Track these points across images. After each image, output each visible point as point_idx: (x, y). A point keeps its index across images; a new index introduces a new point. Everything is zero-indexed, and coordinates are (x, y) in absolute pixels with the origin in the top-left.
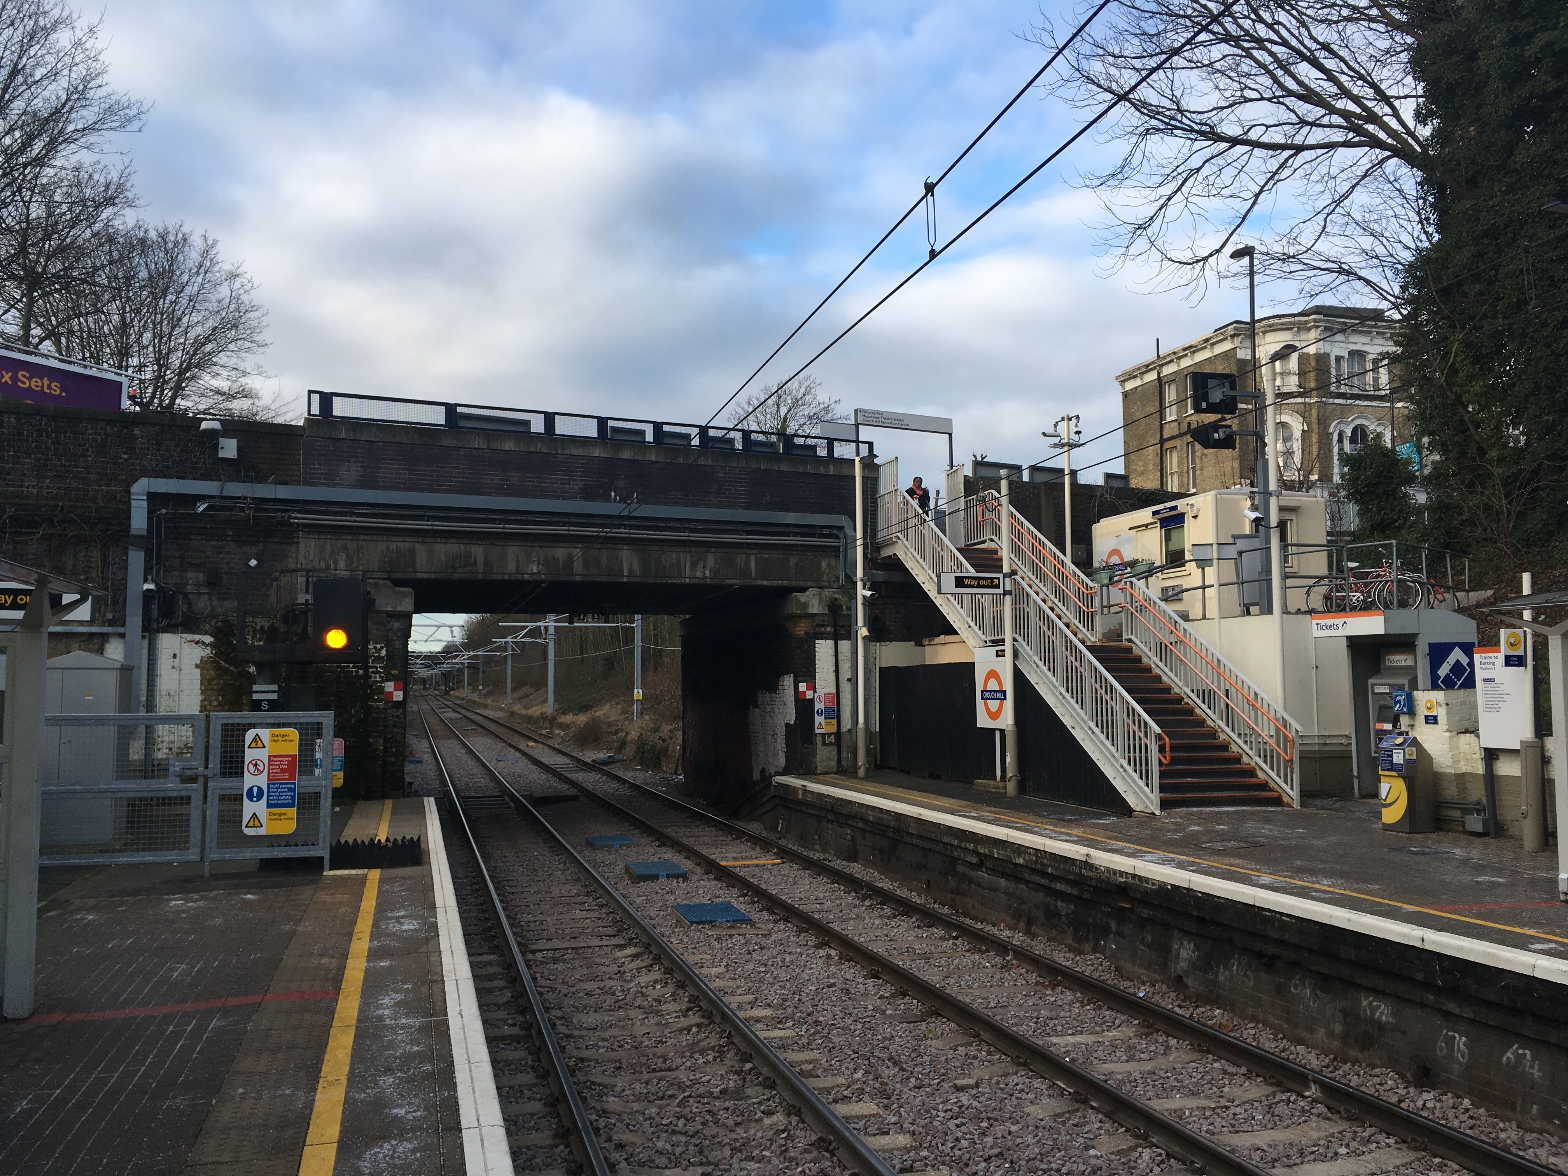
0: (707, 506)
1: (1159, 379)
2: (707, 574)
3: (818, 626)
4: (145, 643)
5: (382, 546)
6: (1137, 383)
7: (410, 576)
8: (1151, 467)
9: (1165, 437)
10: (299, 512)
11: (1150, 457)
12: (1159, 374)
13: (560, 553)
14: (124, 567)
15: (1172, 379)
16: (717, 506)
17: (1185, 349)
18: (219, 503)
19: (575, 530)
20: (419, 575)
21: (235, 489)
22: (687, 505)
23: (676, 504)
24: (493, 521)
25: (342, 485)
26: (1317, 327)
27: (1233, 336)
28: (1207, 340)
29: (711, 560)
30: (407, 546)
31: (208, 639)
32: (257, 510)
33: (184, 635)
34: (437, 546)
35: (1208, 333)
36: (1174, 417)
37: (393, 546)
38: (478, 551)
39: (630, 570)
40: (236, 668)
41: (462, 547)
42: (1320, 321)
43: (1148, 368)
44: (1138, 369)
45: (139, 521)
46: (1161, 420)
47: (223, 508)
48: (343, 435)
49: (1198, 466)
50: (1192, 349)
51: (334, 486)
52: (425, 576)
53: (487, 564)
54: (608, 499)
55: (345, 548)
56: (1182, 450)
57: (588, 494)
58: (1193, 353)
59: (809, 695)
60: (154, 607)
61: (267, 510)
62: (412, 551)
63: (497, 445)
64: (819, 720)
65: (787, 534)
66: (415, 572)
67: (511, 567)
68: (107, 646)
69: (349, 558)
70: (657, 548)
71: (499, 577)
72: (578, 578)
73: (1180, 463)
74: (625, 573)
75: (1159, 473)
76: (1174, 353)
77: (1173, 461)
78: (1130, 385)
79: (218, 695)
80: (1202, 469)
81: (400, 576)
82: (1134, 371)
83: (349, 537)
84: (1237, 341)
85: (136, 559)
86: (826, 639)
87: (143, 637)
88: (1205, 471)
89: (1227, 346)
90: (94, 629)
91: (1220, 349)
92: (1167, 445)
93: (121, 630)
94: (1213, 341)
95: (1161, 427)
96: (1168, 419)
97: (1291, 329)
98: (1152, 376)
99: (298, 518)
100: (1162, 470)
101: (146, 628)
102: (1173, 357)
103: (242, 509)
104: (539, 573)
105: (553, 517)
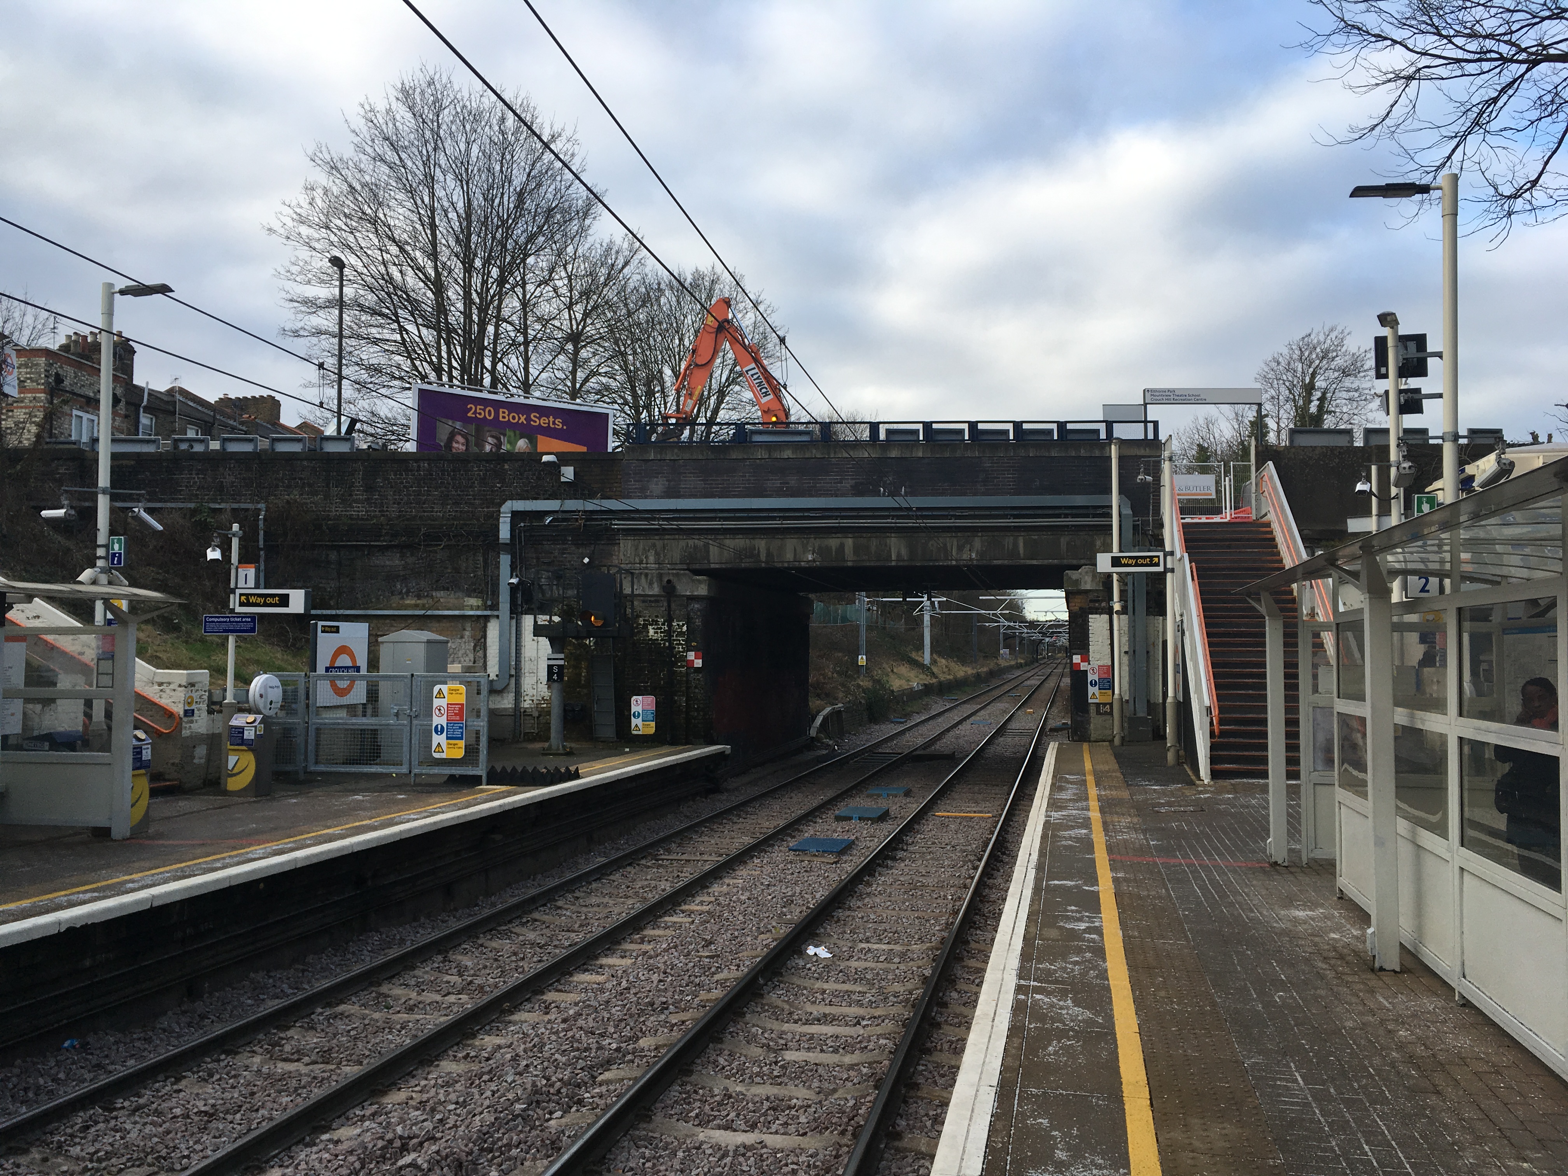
0: (975, 494)
2: (974, 555)
3: (1091, 601)
4: (514, 622)
5: (682, 543)
7: (706, 567)
10: (619, 520)
13: (833, 542)
14: (497, 566)
16: (984, 494)
18: (562, 516)
19: (845, 523)
20: (712, 566)
21: (571, 505)
22: (953, 494)
23: (942, 494)
24: (774, 518)
25: (652, 497)
29: (977, 543)
30: (702, 542)
32: (587, 520)
34: (727, 542)
37: (691, 542)
38: (761, 544)
39: (899, 555)
41: (747, 541)
45: (505, 533)
47: (564, 520)
48: (652, 457)
51: (646, 497)
52: (717, 566)
53: (769, 554)
54: (878, 494)
55: (654, 545)
57: (859, 491)
59: (1084, 666)
60: (519, 595)
61: (596, 520)
62: (706, 547)
63: (777, 455)
64: (1091, 690)
65: (1058, 516)
66: (709, 563)
67: (789, 556)
68: (489, 624)
69: (657, 554)
70: (924, 535)
71: (780, 565)
72: (850, 564)
74: (894, 558)
81: (697, 566)
83: (657, 537)
85: (505, 560)
86: (1100, 614)
87: (511, 618)
90: (479, 613)
93: (496, 613)
99: (617, 524)
101: (512, 612)
103: (577, 520)
104: (814, 561)
105: (826, 514)
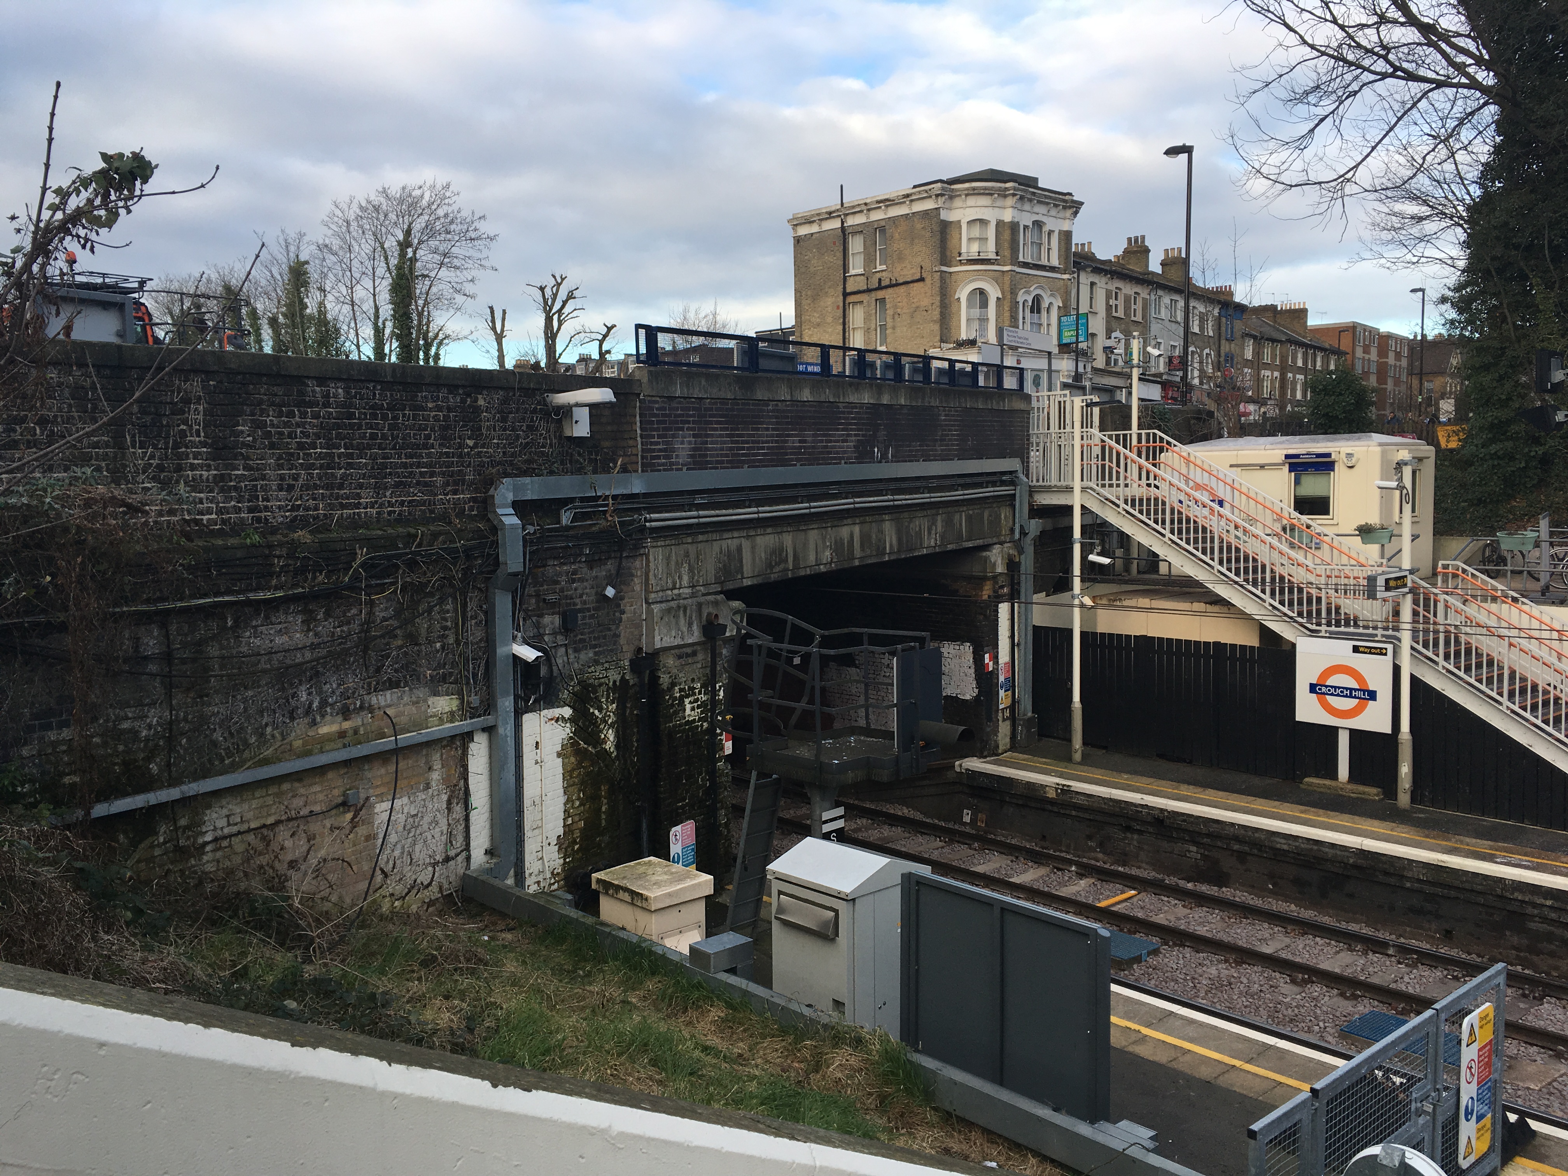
1: (843, 228)
2: (937, 540)
3: (1000, 587)
4: (512, 731)
5: (716, 548)
6: (814, 228)
7: (740, 584)
8: (829, 319)
9: (848, 291)
11: (829, 309)
12: (843, 223)
13: (845, 533)
15: (859, 230)
17: (878, 202)
18: (584, 508)
20: (747, 582)
24: (799, 499)
25: (678, 467)
26: (1014, 195)
27: (937, 196)
28: (908, 196)
29: (940, 523)
30: (736, 542)
31: (567, 712)
32: (617, 514)
33: (544, 712)
34: (759, 540)
35: (905, 188)
36: (861, 271)
37: (724, 544)
39: (890, 545)
40: (594, 747)
42: (1018, 190)
43: (830, 215)
44: (818, 214)
45: (512, 549)
46: (845, 273)
47: (588, 515)
48: (678, 394)
49: (890, 325)
50: (888, 202)
51: (671, 468)
52: (751, 581)
54: (872, 459)
55: (687, 555)
56: (869, 306)
57: (860, 454)
58: (887, 206)
59: (991, 667)
60: (518, 676)
62: (739, 549)
64: (1001, 693)
66: (744, 578)
67: (812, 557)
68: (471, 749)
69: (691, 570)
71: (804, 573)
72: (857, 562)
73: (867, 319)
74: (888, 549)
75: (841, 327)
76: (866, 204)
77: (857, 316)
78: (803, 231)
79: (580, 791)
80: (894, 328)
81: (732, 586)
82: (813, 216)
83: (690, 540)
84: (941, 200)
85: (503, 607)
86: (1004, 601)
88: (898, 330)
89: (929, 205)
90: (453, 727)
91: (919, 207)
92: (850, 299)
93: (485, 721)
94: (914, 197)
95: (845, 278)
96: (852, 272)
97: (991, 194)
98: (836, 224)
100: (844, 324)
101: (515, 712)
102: (864, 207)
103: (604, 514)
104: (831, 561)
105: (841, 488)
